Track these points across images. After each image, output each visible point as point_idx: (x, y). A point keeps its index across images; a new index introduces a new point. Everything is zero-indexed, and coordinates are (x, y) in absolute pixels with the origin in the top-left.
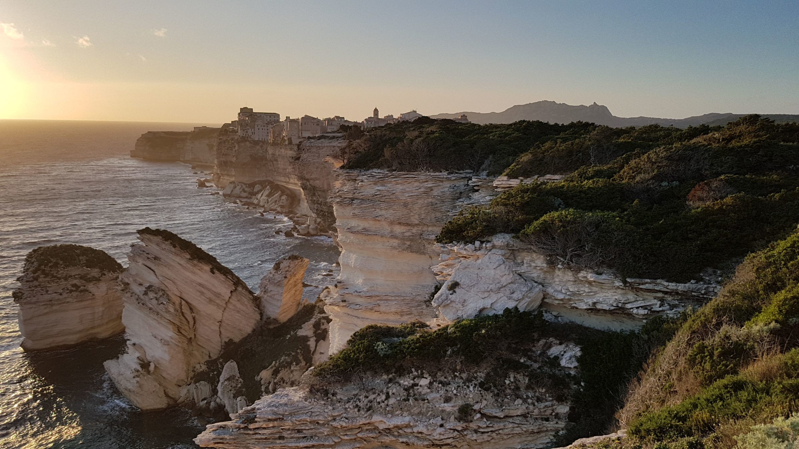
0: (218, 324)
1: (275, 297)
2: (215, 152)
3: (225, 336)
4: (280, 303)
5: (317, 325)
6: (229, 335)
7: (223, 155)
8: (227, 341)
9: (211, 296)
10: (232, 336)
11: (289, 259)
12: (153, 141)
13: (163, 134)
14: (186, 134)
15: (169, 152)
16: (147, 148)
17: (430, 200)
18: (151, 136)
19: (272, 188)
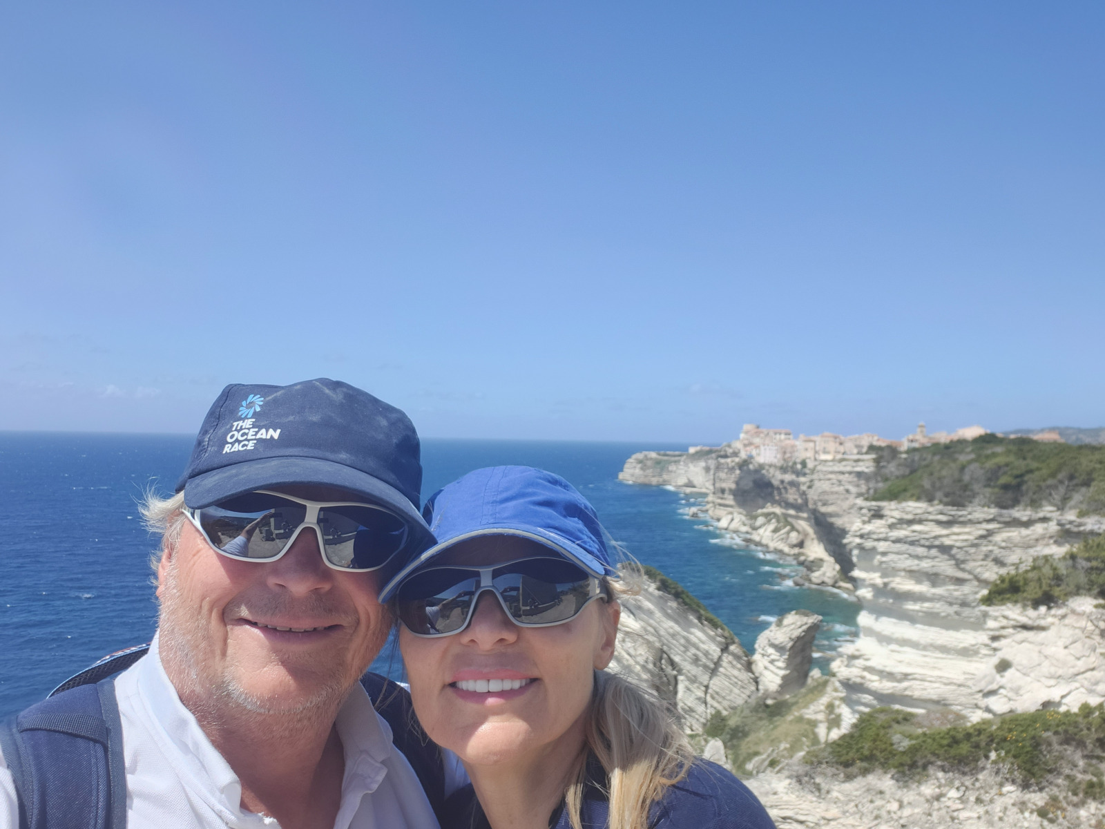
0: (704, 689)
1: (776, 663)
2: (712, 477)
3: (712, 706)
4: (782, 673)
5: (830, 707)
6: (716, 704)
7: (721, 480)
8: (713, 712)
9: (698, 653)
10: (719, 707)
11: (796, 614)
12: (644, 463)
13: (655, 455)
14: (680, 455)
15: (660, 475)
16: (637, 471)
17: (990, 548)
18: (641, 457)
19: (779, 522)
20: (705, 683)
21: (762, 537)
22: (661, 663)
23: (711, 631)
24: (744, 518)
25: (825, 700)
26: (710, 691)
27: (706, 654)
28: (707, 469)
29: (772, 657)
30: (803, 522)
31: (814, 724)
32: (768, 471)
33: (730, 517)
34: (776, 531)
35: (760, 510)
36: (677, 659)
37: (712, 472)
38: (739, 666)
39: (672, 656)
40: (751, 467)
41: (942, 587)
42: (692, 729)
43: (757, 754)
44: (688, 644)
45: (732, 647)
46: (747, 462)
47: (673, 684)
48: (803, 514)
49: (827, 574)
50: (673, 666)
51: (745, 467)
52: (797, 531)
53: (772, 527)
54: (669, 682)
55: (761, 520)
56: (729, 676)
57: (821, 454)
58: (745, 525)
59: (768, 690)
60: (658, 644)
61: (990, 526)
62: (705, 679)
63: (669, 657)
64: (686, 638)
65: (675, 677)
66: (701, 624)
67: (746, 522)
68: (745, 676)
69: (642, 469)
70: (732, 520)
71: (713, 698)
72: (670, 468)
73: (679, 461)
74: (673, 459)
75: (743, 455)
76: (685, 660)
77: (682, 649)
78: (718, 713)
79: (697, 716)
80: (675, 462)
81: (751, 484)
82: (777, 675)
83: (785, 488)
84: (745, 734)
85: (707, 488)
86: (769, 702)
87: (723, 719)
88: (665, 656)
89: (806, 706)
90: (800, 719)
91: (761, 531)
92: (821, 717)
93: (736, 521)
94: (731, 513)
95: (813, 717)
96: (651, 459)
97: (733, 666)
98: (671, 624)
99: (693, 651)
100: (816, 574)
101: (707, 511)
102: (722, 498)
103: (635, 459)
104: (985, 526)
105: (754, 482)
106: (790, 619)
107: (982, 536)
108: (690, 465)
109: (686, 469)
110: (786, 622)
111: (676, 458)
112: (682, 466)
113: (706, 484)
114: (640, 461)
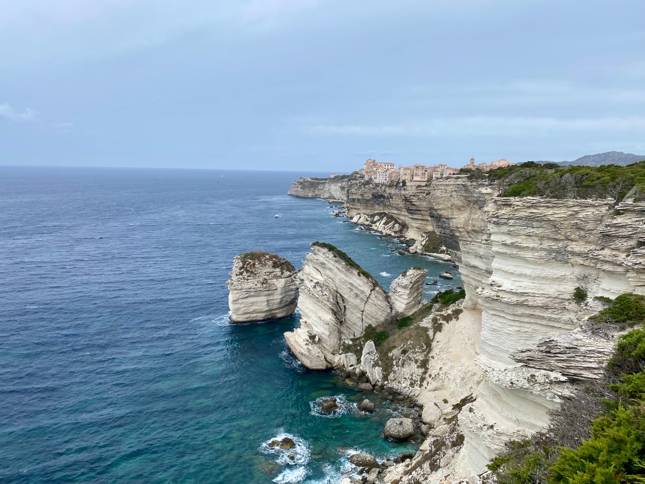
0: (361, 313)
1: (403, 297)
2: (346, 192)
3: (366, 322)
4: (406, 302)
5: (435, 320)
6: (368, 321)
7: (353, 194)
8: (367, 325)
9: (358, 292)
10: (371, 323)
11: (414, 269)
12: (303, 184)
13: (309, 180)
14: (326, 179)
15: (314, 192)
16: (299, 189)
17: (575, 221)
18: (301, 180)
19: (388, 218)
20: (362, 309)
21: (378, 227)
22: (337, 299)
23: (365, 280)
24: (367, 217)
25: (431, 316)
26: (364, 313)
27: (363, 292)
28: (342, 188)
29: (400, 293)
30: (402, 218)
31: (426, 329)
32: (381, 188)
33: (358, 216)
34: (385, 224)
35: (376, 212)
36: (346, 296)
37: (346, 189)
38: (381, 299)
39: (343, 295)
40: (371, 185)
41: (546, 244)
42: (354, 336)
43: (395, 347)
44: (352, 287)
45: (377, 289)
46: (368, 183)
47: (343, 310)
48: (403, 213)
49: (418, 248)
50: (343, 300)
51: (367, 186)
52: (399, 223)
53: (384, 221)
54: (341, 309)
55: (376, 218)
56: (375, 305)
57: (414, 177)
58: (367, 221)
59: (398, 312)
60: (335, 289)
61: (576, 209)
62: (362, 307)
63: (341, 295)
64: (351, 284)
65: (345, 307)
66: (360, 276)
67: (368, 219)
68: (384, 304)
69: (302, 188)
70: (360, 218)
71: (367, 317)
72: (320, 187)
73: (325, 182)
74: (321, 181)
75: (366, 178)
76: (350, 297)
77: (349, 290)
78: (370, 326)
79: (357, 328)
80: (323, 183)
81: (371, 196)
82: (402, 303)
83: (392, 198)
84: (387, 337)
85: (343, 200)
86: (398, 318)
87: (374, 329)
88: (338, 295)
89: (421, 320)
90: (418, 327)
91: (377, 224)
92: (429, 326)
93: (362, 218)
94: (360, 214)
95: (425, 326)
96: (308, 181)
97: (379, 300)
98: (343, 276)
99: (355, 291)
100: (412, 248)
101: (344, 212)
102: (353, 205)
103: (298, 182)
104: (573, 209)
105: (373, 195)
106: (410, 272)
107: (571, 215)
108: (332, 185)
109: (329, 187)
110: (408, 273)
111: (323, 181)
112: (327, 186)
113: (342, 197)
114: (301, 183)
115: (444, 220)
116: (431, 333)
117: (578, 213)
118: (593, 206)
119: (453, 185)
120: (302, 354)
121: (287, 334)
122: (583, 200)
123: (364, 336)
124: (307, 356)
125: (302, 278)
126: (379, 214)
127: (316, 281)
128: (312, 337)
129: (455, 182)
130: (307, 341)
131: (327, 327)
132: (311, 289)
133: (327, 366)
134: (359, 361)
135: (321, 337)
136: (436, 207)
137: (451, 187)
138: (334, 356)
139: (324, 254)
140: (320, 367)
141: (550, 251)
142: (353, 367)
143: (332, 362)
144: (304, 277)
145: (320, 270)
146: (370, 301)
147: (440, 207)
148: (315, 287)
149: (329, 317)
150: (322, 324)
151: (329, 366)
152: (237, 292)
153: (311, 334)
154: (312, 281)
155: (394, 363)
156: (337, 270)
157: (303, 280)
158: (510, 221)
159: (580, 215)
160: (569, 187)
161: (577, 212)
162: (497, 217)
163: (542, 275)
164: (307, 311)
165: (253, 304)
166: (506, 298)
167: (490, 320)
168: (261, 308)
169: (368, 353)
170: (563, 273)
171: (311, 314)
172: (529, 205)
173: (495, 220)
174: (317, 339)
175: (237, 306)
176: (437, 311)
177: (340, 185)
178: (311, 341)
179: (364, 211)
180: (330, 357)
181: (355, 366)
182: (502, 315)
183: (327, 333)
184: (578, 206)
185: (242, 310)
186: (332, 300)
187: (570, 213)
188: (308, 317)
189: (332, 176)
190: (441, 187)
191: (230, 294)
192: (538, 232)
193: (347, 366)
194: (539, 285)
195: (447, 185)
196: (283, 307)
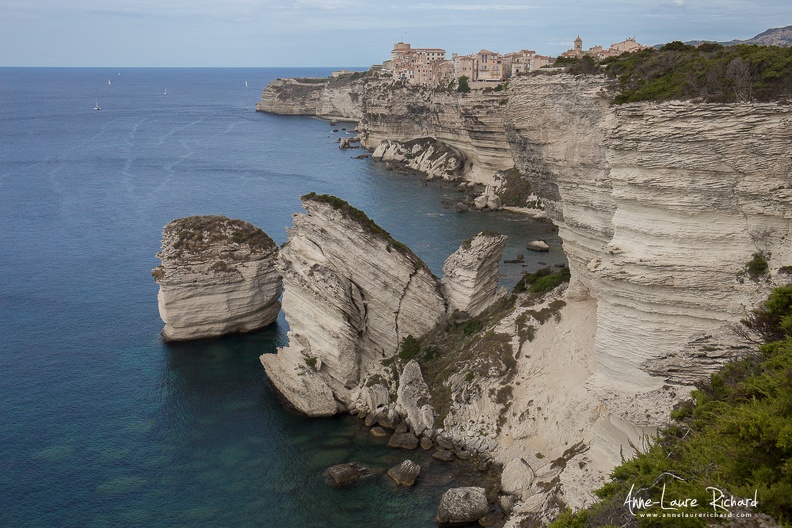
0: (394, 315)
1: (466, 284)
2: (361, 104)
3: (403, 330)
4: (471, 292)
5: (521, 321)
6: (409, 329)
7: (373, 106)
8: (406, 336)
9: (387, 280)
10: (412, 332)
11: (483, 235)
12: (283, 92)
13: (295, 82)
14: (323, 81)
15: (303, 104)
16: (276, 100)
17: (750, 141)
18: (280, 84)
19: (436, 148)
20: (396, 309)
21: (420, 166)
22: (351, 293)
23: (400, 257)
24: (399, 146)
25: (515, 315)
26: (400, 316)
27: (396, 279)
28: (354, 96)
29: (461, 278)
30: (460, 146)
31: (506, 338)
32: (422, 94)
33: (385, 145)
34: (433, 157)
35: (415, 137)
36: (367, 288)
37: (360, 99)
38: (428, 290)
39: (361, 286)
40: (405, 90)
41: (702, 182)
42: (384, 355)
43: (454, 371)
44: (377, 272)
45: (421, 272)
46: (400, 85)
47: (363, 312)
48: (462, 138)
49: (491, 198)
50: (362, 295)
51: (398, 91)
52: (455, 157)
53: (429, 153)
54: (359, 311)
55: (416, 148)
56: (419, 301)
57: (480, 73)
58: (401, 153)
59: (458, 310)
60: (347, 275)
61: (752, 119)
62: (395, 305)
63: (358, 287)
64: (375, 266)
65: (365, 306)
66: (389, 251)
67: (402, 150)
68: (434, 298)
69: (281, 97)
70: (387, 148)
71: (404, 323)
72: (313, 96)
73: (323, 86)
74: (315, 85)
75: (396, 77)
76: (374, 288)
77: (372, 277)
78: (411, 337)
79: (389, 342)
80: (319, 89)
81: (405, 110)
82: (465, 295)
83: (442, 112)
84: (439, 355)
85: (355, 117)
86: (459, 321)
87: (417, 342)
88: (354, 286)
89: (497, 323)
90: (492, 336)
91: (418, 159)
92: (511, 331)
93: (391, 149)
94: (386, 141)
95: (504, 332)
96: (292, 85)
97: (424, 291)
98: (361, 252)
99: (384, 278)
100: (479, 199)
101: (359, 140)
102: (374, 126)
103: (274, 87)
104: (746, 119)
105: (408, 107)
106: (477, 241)
107: (744, 130)
108: (335, 91)
109: (331, 96)
110: (473, 243)
111: (319, 84)
112: (326, 92)
113: (354, 111)
114: (278, 89)
115: (532, 147)
116: (515, 342)
117: (755, 126)
118: (778, 113)
119: (546, 85)
120: (294, 390)
121: (266, 359)
122: (763, 104)
123: (401, 355)
124: (303, 394)
125: (288, 258)
126: (421, 141)
127: (312, 263)
128: (311, 362)
129: (549, 79)
130: (303, 367)
131: (334, 342)
132: (306, 278)
133: (338, 409)
134: (393, 398)
135: (326, 360)
136: (518, 125)
137: (542, 89)
138: (350, 391)
139: (325, 214)
140: (328, 412)
141: (708, 193)
142: (382, 409)
143: (347, 402)
144: (291, 257)
145: (319, 243)
146: (409, 294)
147: (525, 125)
148: (311, 274)
149: (338, 324)
150: (327, 337)
151: (342, 408)
152: (172, 287)
153: (307, 355)
154: (305, 263)
155: (453, 398)
156: (349, 243)
157: (291, 262)
158: (642, 144)
159: (759, 130)
160: (740, 82)
161: (753, 125)
162: (620, 138)
163: (696, 235)
164: (299, 317)
165: (202, 307)
166: (638, 274)
167: (610, 315)
168: (217, 315)
169: (411, 383)
170: (730, 230)
171: (306, 321)
172: (673, 114)
173: (616, 142)
174: (318, 365)
175: (174, 313)
176: (525, 304)
177: (350, 90)
178: (308, 368)
179: (394, 137)
180: (342, 393)
181: (387, 406)
182: (631, 304)
183: (336, 353)
184: (754, 113)
185: (183, 320)
186: (342, 296)
187: (741, 126)
188: (302, 326)
189: (335, 75)
190: (525, 90)
191: (160, 292)
192: (688, 162)
193: (373, 406)
194: (692, 251)
195: (535, 85)
196: (257, 311)
